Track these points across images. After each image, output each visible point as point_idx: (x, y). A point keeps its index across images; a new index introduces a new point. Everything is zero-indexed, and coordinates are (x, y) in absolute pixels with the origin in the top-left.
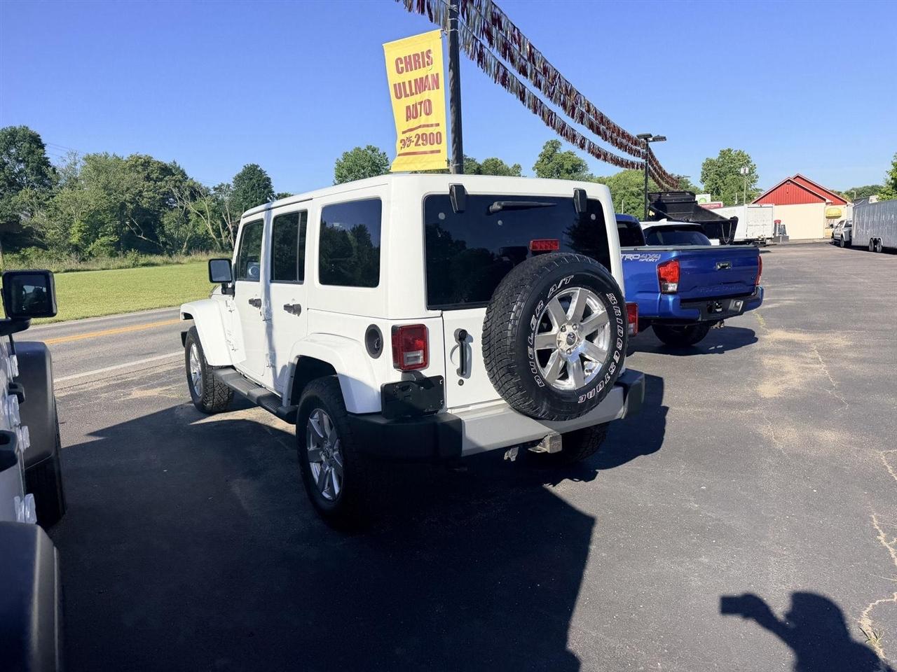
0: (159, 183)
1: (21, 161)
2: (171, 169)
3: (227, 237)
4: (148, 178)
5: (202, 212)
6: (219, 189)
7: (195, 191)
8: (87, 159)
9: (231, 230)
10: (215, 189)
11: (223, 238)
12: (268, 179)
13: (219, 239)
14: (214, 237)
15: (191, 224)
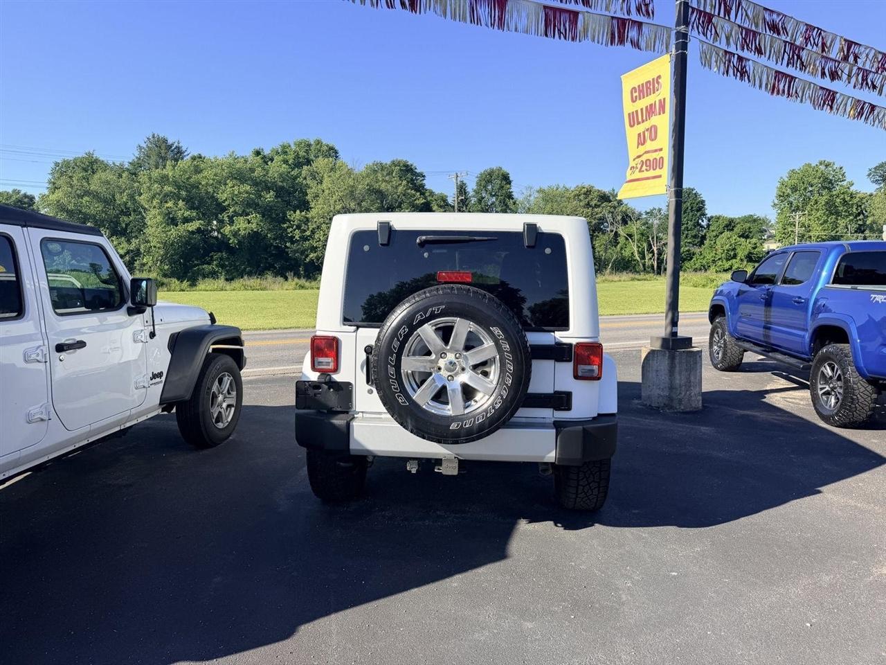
0: (596, 210)
1: (494, 196)
2: (609, 197)
3: (651, 259)
4: (588, 205)
5: (631, 236)
6: (650, 213)
7: (627, 215)
8: (540, 191)
9: (656, 252)
10: (647, 213)
11: (647, 260)
12: (703, 202)
13: (643, 261)
14: (638, 259)
15: (619, 247)
